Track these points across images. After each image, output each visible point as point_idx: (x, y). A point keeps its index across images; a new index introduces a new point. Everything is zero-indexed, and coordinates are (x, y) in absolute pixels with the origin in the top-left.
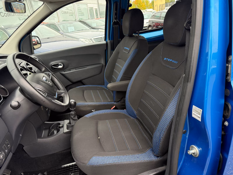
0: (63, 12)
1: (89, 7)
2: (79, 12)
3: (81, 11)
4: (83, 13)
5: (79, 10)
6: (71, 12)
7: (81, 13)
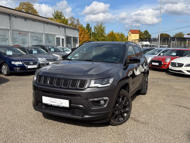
0: (33, 39)
1: (56, 37)
2: (47, 40)
3: (49, 40)
4: (51, 41)
5: (47, 39)
6: (40, 39)
7: (49, 41)
